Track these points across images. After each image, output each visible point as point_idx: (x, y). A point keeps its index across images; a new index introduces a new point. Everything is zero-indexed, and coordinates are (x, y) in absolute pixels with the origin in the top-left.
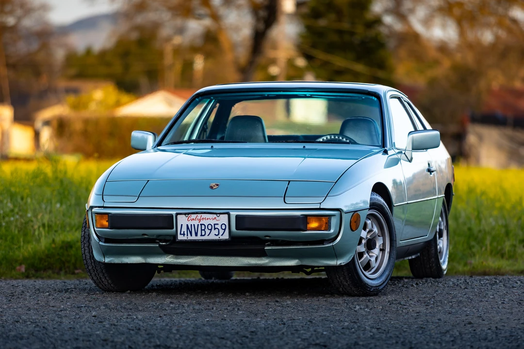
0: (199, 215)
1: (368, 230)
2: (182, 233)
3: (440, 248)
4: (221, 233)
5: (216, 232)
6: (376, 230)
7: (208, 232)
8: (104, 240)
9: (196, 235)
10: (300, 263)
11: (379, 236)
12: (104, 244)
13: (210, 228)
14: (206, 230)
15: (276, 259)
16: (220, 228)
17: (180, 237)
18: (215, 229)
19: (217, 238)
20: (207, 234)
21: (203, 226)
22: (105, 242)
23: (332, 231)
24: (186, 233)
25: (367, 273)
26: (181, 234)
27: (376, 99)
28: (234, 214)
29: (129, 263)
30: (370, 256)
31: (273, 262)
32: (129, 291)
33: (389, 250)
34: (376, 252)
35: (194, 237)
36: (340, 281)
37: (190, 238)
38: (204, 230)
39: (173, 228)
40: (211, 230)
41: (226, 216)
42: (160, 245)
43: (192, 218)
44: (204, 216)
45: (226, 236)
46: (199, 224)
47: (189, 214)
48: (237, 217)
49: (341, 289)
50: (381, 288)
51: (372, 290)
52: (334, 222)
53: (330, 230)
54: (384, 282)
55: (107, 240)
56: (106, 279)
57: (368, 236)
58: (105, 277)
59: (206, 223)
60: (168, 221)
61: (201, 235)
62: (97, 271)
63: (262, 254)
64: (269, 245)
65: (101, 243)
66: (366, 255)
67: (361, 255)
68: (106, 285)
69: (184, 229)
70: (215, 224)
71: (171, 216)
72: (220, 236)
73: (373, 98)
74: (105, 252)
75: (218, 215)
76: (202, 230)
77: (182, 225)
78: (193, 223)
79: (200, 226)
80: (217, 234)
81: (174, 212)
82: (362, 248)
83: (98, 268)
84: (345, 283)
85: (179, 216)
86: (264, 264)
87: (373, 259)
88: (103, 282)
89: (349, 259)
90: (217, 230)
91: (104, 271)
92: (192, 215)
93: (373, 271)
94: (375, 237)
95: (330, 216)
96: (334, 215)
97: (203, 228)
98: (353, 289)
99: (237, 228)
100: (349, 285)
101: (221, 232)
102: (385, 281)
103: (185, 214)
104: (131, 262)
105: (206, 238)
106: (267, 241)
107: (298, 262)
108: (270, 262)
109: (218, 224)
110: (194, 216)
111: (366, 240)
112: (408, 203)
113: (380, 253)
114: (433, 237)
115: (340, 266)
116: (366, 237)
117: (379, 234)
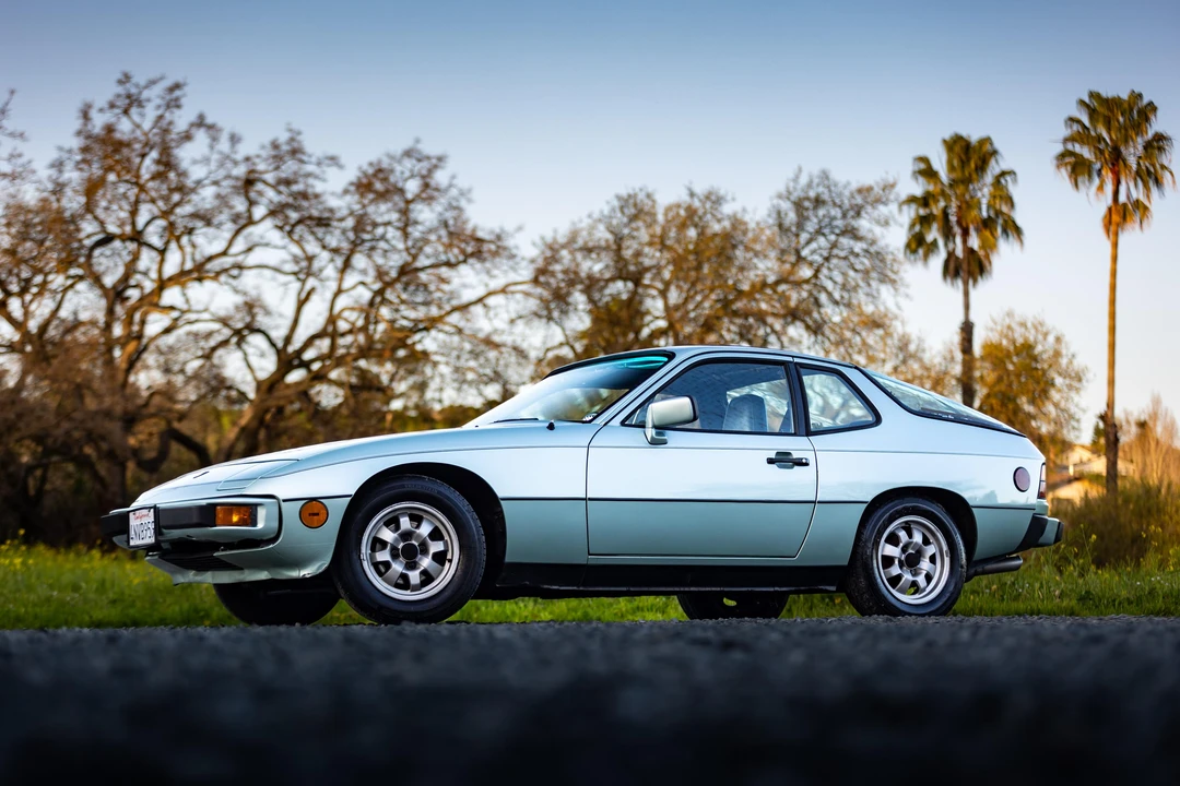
0: (140, 512)
1: (401, 530)
2: (132, 536)
5: (149, 533)
6: (422, 530)
7: (145, 533)
9: (139, 538)
11: (434, 540)
15: (251, 572)
16: (151, 528)
17: (131, 543)
18: (148, 529)
19: (150, 541)
20: (144, 536)
21: (142, 526)
23: (260, 525)
26: (131, 540)
31: (249, 575)
33: (457, 560)
34: (426, 562)
37: (136, 542)
38: (143, 531)
41: (153, 510)
43: (137, 516)
44: (143, 512)
45: (153, 539)
46: (140, 523)
47: (134, 510)
48: (158, 511)
52: (261, 513)
53: (255, 524)
59: (144, 521)
61: (142, 539)
66: (393, 566)
69: (133, 531)
75: (149, 510)
80: (150, 536)
85: (130, 515)
87: (414, 574)
89: (318, 569)
95: (257, 505)
96: (262, 504)
99: (161, 527)
101: (152, 532)
105: (144, 541)
109: (150, 522)
110: (137, 513)
111: (401, 546)
112: (591, 499)
113: (447, 564)
114: (845, 562)
115: (304, 580)
116: (396, 540)
117: (447, 538)
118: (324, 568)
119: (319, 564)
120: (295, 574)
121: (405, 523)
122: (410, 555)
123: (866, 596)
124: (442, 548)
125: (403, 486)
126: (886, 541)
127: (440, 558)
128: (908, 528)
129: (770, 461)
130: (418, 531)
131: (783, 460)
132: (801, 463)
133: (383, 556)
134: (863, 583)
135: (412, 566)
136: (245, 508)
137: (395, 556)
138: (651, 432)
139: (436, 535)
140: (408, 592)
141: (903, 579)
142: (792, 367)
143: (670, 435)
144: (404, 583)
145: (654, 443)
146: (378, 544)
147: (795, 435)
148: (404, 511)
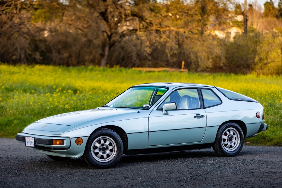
0: (29, 137)
1: (101, 144)
9: (29, 144)
13: (31, 142)
23: (65, 145)
26: (26, 144)
33: (116, 151)
45: (34, 146)
66: (100, 153)
75: (32, 138)
77: (26, 141)
85: (26, 137)
94: (107, 146)
95: (64, 140)
105: (31, 146)
111: (101, 147)
112: (149, 132)
113: (113, 152)
114: (213, 142)
115: (76, 158)
116: (100, 146)
117: (113, 145)
118: (82, 155)
119: (81, 154)
120: (74, 156)
121: (102, 141)
122: (104, 150)
123: (219, 150)
124: (112, 148)
125: (102, 132)
126: (224, 135)
127: (111, 150)
128: (229, 131)
129: (195, 117)
130: (106, 144)
131: (198, 116)
132: (202, 117)
133: (97, 151)
134: (218, 147)
135: (104, 153)
136: (61, 140)
137: (100, 150)
138: (164, 112)
139: (110, 144)
140: (103, 160)
141: (228, 145)
142: (199, 89)
143: (169, 112)
144: (102, 157)
145: (165, 115)
146: (95, 148)
147: (201, 109)
148: (102, 138)
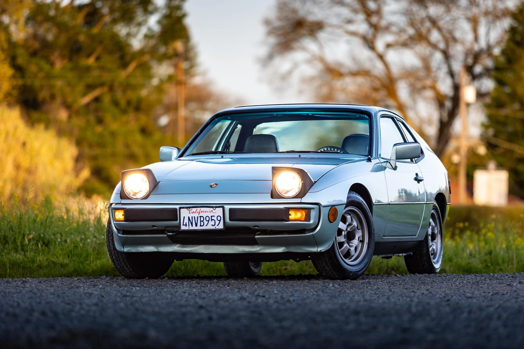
0: (199, 209)
1: (347, 223)
2: (185, 224)
3: (433, 250)
4: (217, 224)
5: (213, 223)
6: (355, 223)
7: (206, 223)
8: (122, 232)
9: (196, 225)
10: (286, 250)
11: (358, 229)
12: (122, 235)
13: (208, 219)
14: (205, 221)
15: (266, 247)
16: (216, 220)
17: (183, 228)
18: (212, 220)
19: (213, 228)
20: (205, 224)
21: (202, 218)
22: (123, 234)
23: (312, 222)
24: (187, 224)
25: (347, 261)
26: (183, 225)
27: (367, 117)
28: (227, 207)
29: (144, 251)
30: (350, 246)
31: (264, 249)
32: (147, 278)
33: (367, 241)
34: (355, 242)
35: (194, 228)
36: (322, 266)
37: (191, 228)
38: (203, 221)
39: (177, 220)
40: (208, 221)
41: (221, 209)
42: (168, 235)
43: (193, 211)
44: (203, 209)
45: (221, 226)
46: (199, 216)
47: (190, 208)
48: (230, 210)
49: (324, 274)
50: (359, 273)
51: (351, 275)
52: (314, 214)
53: (309, 221)
54: (362, 269)
55: (125, 232)
56: (127, 267)
57: (349, 229)
58: (127, 266)
59: (204, 215)
60: (173, 214)
61: (201, 226)
62: (120, 260)
63: (254, 243)
64: (259, 235)
65: (119, 235)
66: (346, 245)
67: (341, 244)
68: (127, 273)
69: (186, 221)
70: (212, 216)
71: (176, 209)
72: (216, 226)
73: (366, 116)
74: (124, 243)
75: (214, 208)
76: (201, 221)
77: (184, 217)
78: (193, 215)
79: (199, 218)
80: (214, 224)
81: (177, 207)
82: (342, 239)
83: (121, 258)
84: (327, 268)
85: (182, 210)
86: (255, 251)
87: (353, 249)
88: (125, 270)
89: (328, 247)
90: (213, 221)
91: (125, 261)
92: (193, 209)
93: (353, 258)
94: (354, 230)
95: (309, 209)
96: (313, 208)
97: (202, 220)
98: (334, 273)
99: (230, 220)
100: (330, 269)
101: (217, 222)
102: (364, 267)
103: (187, 208)
104: (146, 251)
105: (204, 228)
106: (258, 231)
107: (284, 249)
108: (261, 249)
109: (214, 216)
110: (194, 210)
111: (347, 232)
112: (389, 204)
114: (424, 238)
115: (321, 253)
116: (346, 229)
118: (331, 246)
119: (329, 244)
123: (425, 258)
124: (361, 234)
136: (305, 211)
142: (395, 119)
144: (348, 254)
146: (340, 232)
148: (348, 212)
